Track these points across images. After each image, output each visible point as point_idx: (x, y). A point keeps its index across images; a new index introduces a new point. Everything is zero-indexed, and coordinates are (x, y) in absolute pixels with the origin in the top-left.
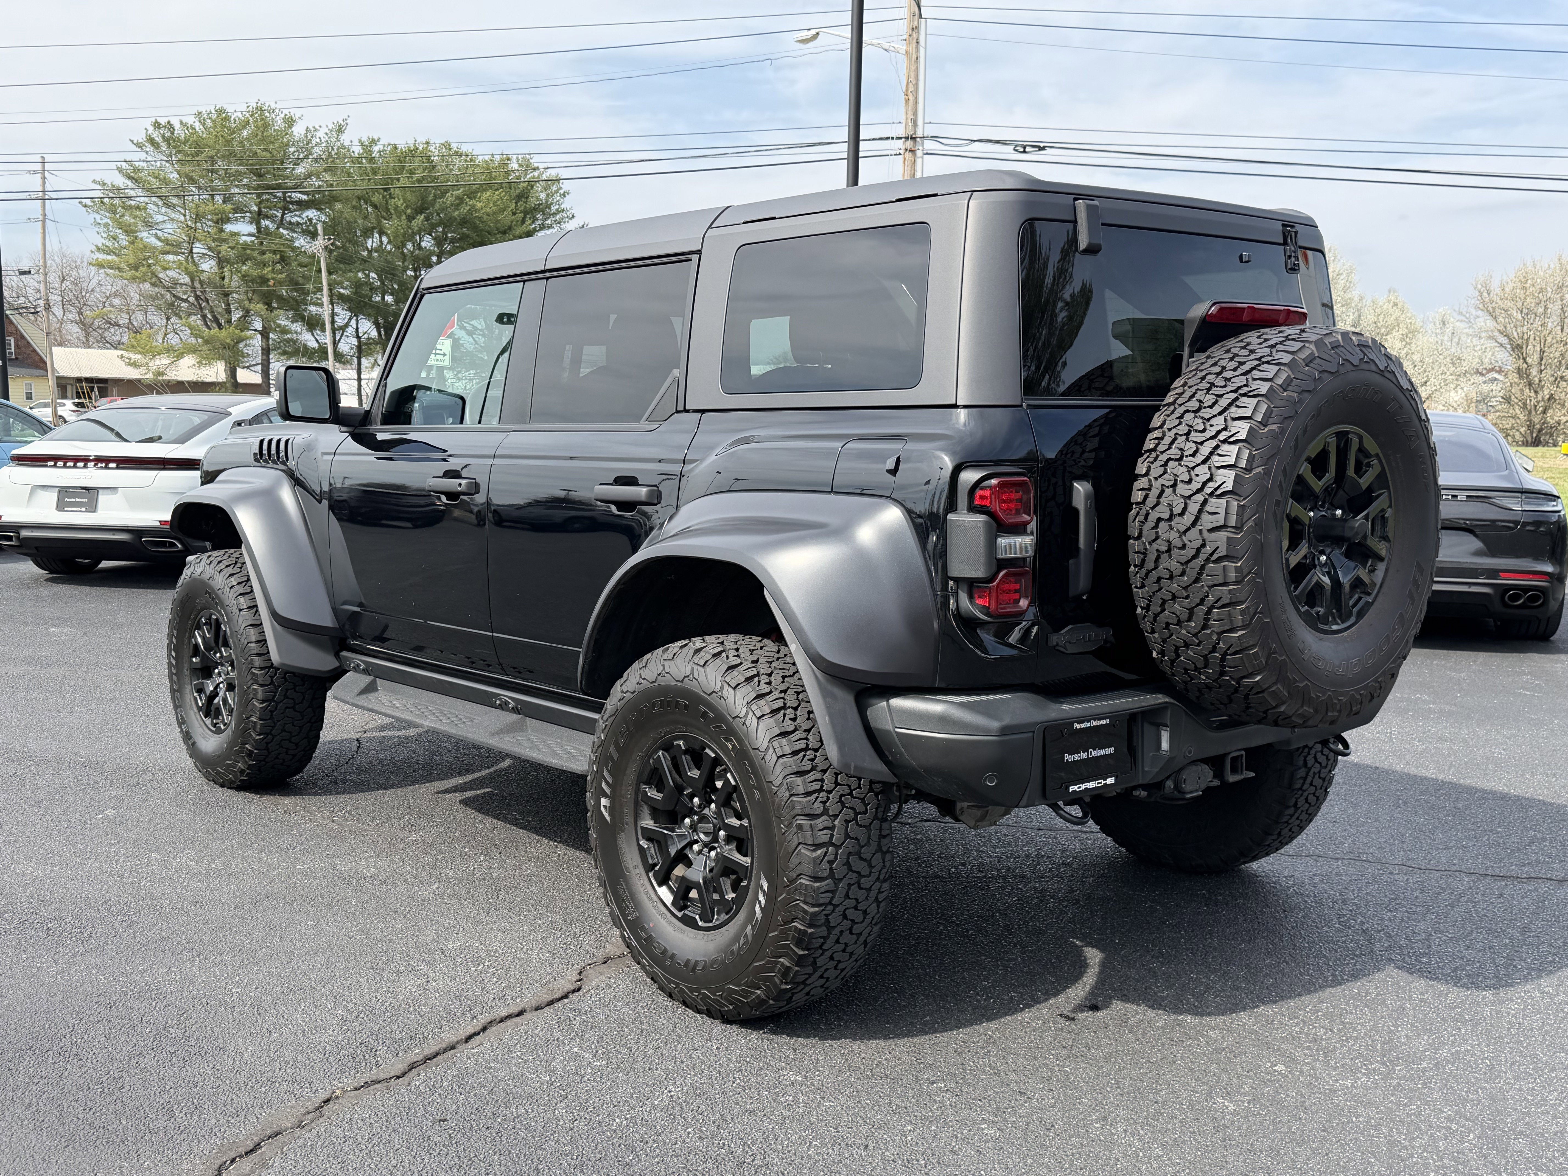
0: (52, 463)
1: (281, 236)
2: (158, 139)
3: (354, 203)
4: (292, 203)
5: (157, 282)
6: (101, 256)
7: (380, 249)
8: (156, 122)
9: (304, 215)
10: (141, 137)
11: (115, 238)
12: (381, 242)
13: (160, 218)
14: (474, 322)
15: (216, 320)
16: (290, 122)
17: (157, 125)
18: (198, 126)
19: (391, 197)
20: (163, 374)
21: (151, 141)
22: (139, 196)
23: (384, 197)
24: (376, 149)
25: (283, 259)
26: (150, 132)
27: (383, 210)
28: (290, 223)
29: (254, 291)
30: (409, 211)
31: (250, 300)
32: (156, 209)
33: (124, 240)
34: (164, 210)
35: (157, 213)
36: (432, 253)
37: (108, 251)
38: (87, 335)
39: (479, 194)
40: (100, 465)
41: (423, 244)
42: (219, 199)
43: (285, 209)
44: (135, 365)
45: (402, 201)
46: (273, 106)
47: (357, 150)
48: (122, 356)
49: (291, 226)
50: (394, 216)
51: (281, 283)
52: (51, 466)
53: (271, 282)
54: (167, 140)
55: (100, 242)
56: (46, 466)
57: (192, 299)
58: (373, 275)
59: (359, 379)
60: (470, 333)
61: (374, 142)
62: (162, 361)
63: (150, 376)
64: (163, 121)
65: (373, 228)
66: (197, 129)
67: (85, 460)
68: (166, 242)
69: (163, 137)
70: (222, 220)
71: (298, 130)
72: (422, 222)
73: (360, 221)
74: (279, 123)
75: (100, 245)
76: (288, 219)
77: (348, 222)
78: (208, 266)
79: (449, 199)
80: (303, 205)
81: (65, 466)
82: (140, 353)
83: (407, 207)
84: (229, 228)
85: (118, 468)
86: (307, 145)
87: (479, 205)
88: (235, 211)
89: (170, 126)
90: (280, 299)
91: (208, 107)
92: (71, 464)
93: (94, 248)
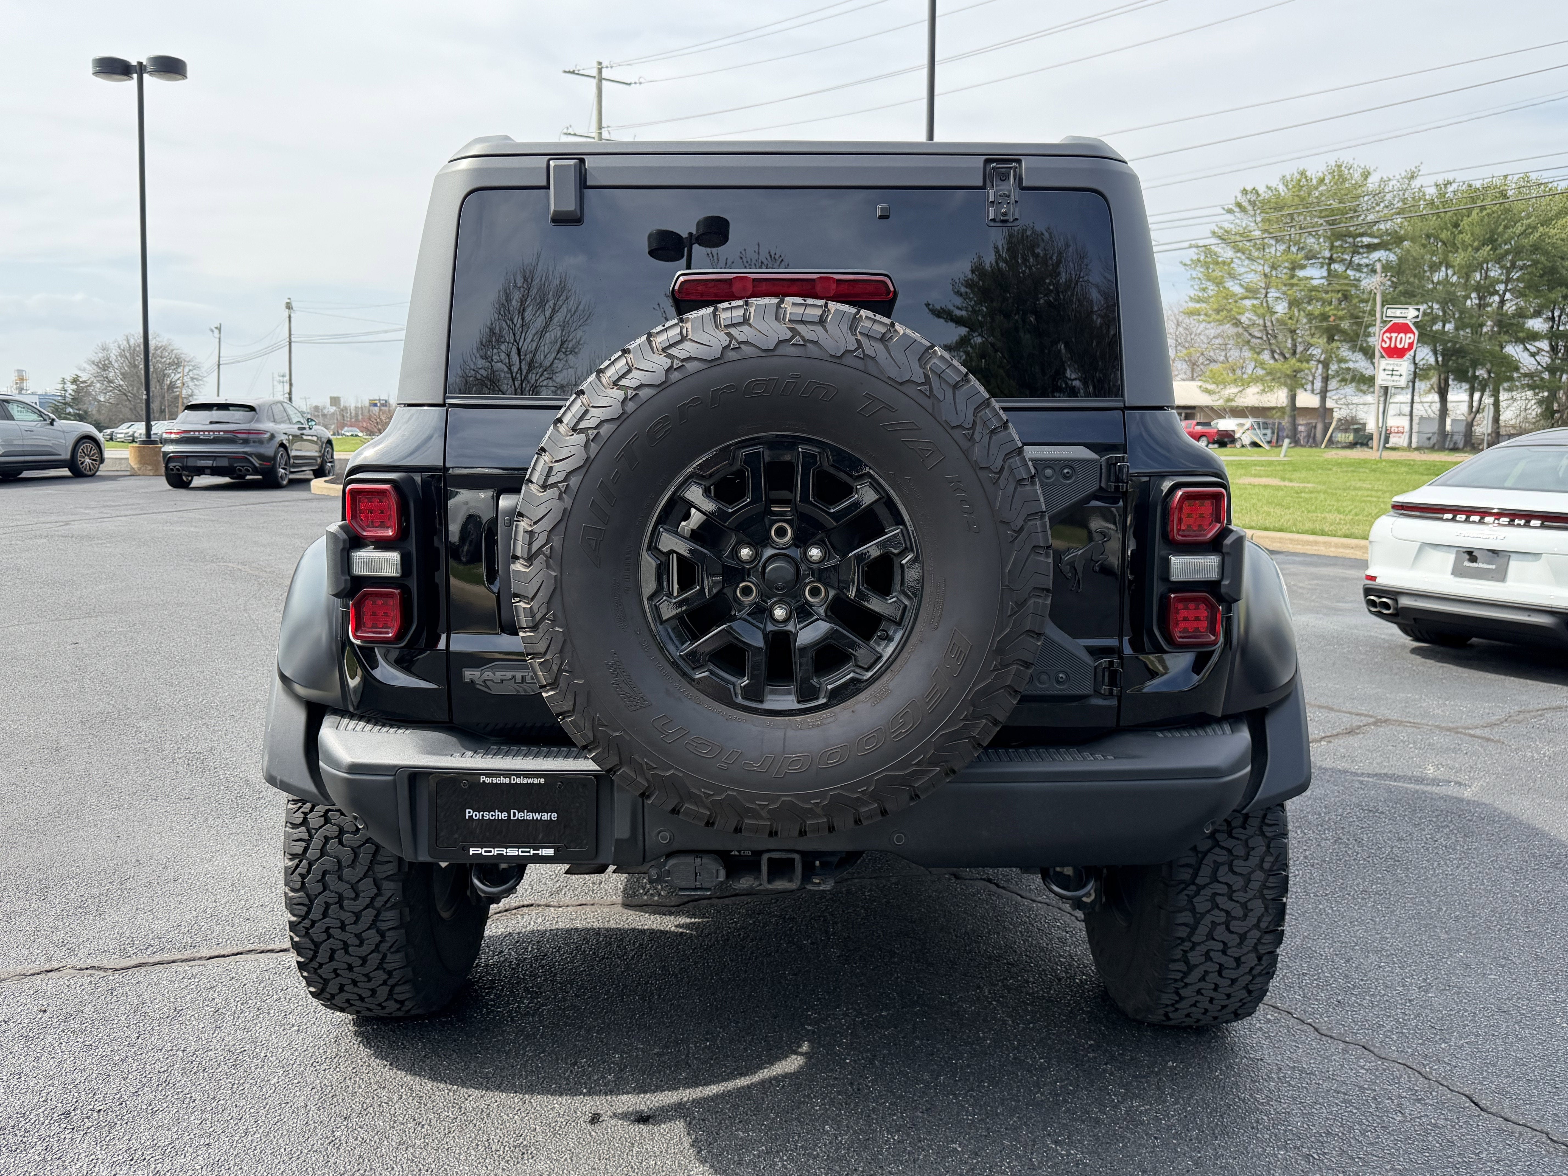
0: (1450, 516)
1: (1347, 277)
2: (1245, 204)
3: (1424, 241)
4: (1362, 247)
5: (1238, 323)
6: (1192, 305)
7: (1446, 281)
8: (1244, 189)
9: (1371, 257)
10: (1230, 203)
11: (1204, 290)
12: (1447, 275)
13: (1242, 270)
14: (1537, 344)
15: (1282, 354)
16: (1366, 175)
17: (1245, 192)
18: (1281, 188)
19: (1461, 232)
20: (1232, 400)
21: (1239, 205)
22: (1226, 253)
23: (1452, 233)
24: (1450, 189)
25: (1346, 297)
26: (1238, 199)
27: (1451, 246)
28: (1359, 265)
29: (1316, 327)
30: (1476, 244)
31: (1312, 335)
32: (1240, 263)
33: (1212, 289)
34: (1246, 262)
35: (1241, 266)
36: (1499, 282)
37: (1199, 300)
38: (1193, 370)
39: (1554, 222)
40: (1517, 522)
41: (1492, 274)
42: (1294, 249)
43: (1355, 252)
44: (1209, 392)
45: (1469, 235)
46: (1351, 162)
47: (1431, 192)
48: (1201, 387)
49: (1359, 268)
50: (1460, 250)
51: (1341, 318)
52: (1447, 520)
53: (1332, 319)
54: (1252, 203)
55: (1192, 293)
56: (1441, 519)
57: (1265, 338)
58: (1436, 306)
59: (1412, 402)
60: (1533, 355)
61: (1449, 183)
62: (1231, 390)
63: (1221, 402)
64: (1249, 188)
65: (1441, 263)
66: (1281, 191)
67: (1484, 513)
68: (1248, 290)
69: (1249, 201)
70: (1295, 267)
71: (1373, 182)
72: (1488, 252)
73: (1428, 257)
74: (1357, 176)
75: (1192, 296)
76: (1356, 262)
77: (1415, 259)
78: (1281, 308)
79: (1519, 228)
80: (1371, 248)
81: (1467, 520)
82: (1214, 383)
83: (1474, 241)
84: (1301, 273)
85: (1542, 526)
86: (1378, 195)
87: (1553, 232)
88: (1308, 258)
89: (1255, 191)
90: (1343, 332)
91: (1291, 170)
92: (1476, 518)
93: (1188, 299)
